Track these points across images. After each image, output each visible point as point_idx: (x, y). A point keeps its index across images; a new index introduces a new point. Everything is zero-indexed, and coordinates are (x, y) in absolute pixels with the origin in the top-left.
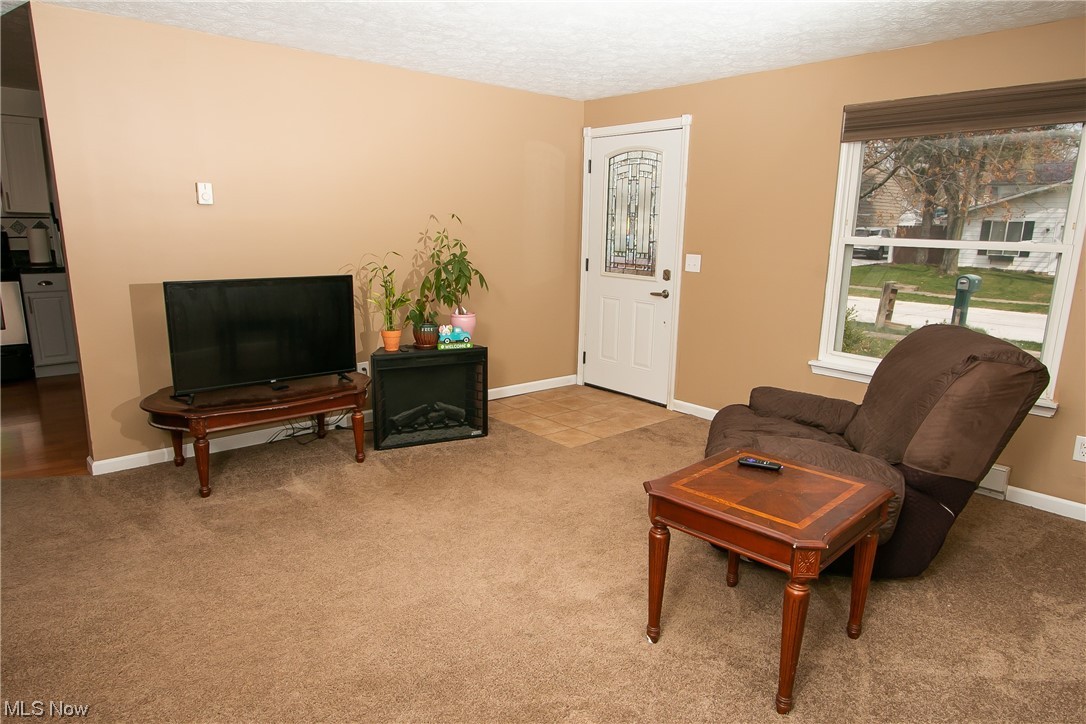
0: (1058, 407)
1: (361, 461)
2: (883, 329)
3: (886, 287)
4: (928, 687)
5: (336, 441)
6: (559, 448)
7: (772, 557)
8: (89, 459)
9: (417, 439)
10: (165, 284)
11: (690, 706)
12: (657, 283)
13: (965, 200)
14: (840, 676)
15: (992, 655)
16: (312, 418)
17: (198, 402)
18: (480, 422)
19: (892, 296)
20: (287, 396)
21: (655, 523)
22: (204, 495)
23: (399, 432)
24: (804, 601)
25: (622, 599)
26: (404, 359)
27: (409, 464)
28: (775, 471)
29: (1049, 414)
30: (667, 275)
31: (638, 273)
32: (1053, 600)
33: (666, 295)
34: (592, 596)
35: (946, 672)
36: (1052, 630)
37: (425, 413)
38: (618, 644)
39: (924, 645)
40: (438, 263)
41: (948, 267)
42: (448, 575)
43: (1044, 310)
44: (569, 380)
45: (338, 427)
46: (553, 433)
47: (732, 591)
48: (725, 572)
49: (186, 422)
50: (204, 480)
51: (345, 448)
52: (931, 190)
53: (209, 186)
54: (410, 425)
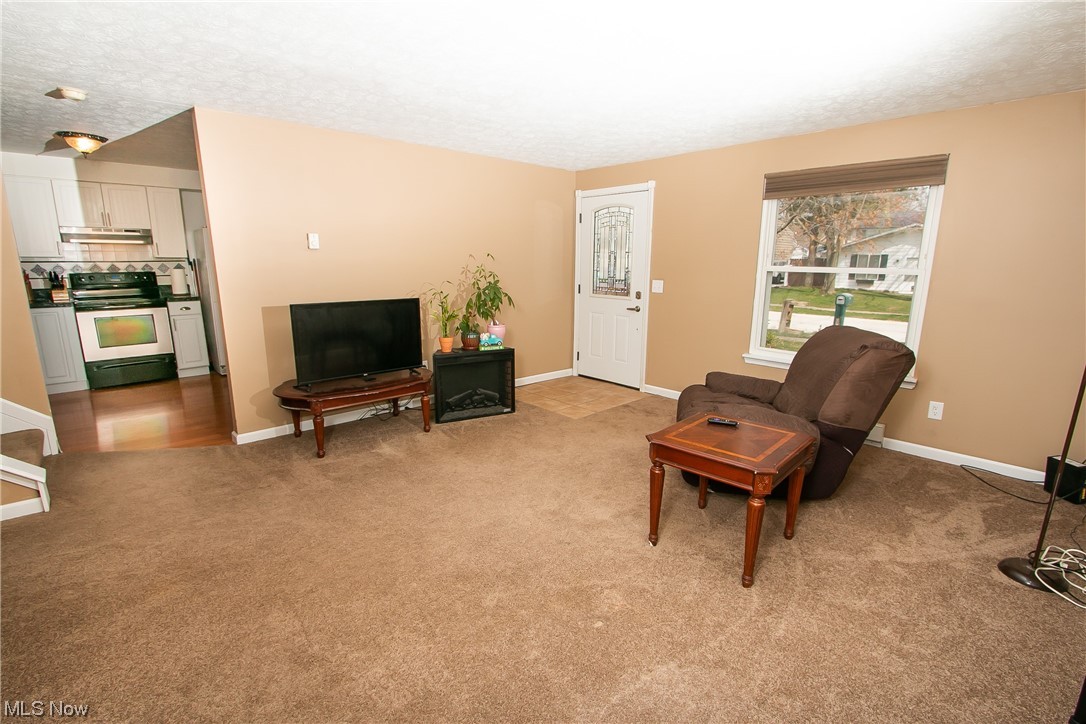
0: (917, 384)
1: (428, 431)
2: (784, 334)
3: (785, 303)
4: (841, 568)
5: (407, 418)
6: (568, 420)
7: (739, 481)
8: (233, 433)
9: (466, 415)
10: (291, 306)
11: (685, 584)
12: (632, 301)
13: (839, 241)
14: (782, 563)
15: (881, 546)
16: (389, 401)
17: (315, 390)
18: (510, 402)
19: (790, 309)
20: (377, 385)
21: (655, 463)
22: (320, 456)
23: (453, 411)
24: (761, 510)
25: (628, 519)
26: (456, 358)
27: (462, 432)
28: (733, 426)
29: (911, 387)
30: (638, 296)
31: (616, 294)
32: (919, 511)
33: (638, 310)
34: (606, 517)
35: (852, 558)
36: (920, 530)
37: (470, 396)
38: (629, 547)
39: (836, 542)
40: (479, 288)
41: (828, 288)
42: (503, 505)
43: (906, 319)
44: (567, 373)
45: (407, 408)
46: (562, 410)
47: (702, 511)
48: (697, 500)
49: (307, 404)
50: (320, 446)
51: (415, 422)
52: (815, 232)
53: (317, 236)
54: (460, 405)
